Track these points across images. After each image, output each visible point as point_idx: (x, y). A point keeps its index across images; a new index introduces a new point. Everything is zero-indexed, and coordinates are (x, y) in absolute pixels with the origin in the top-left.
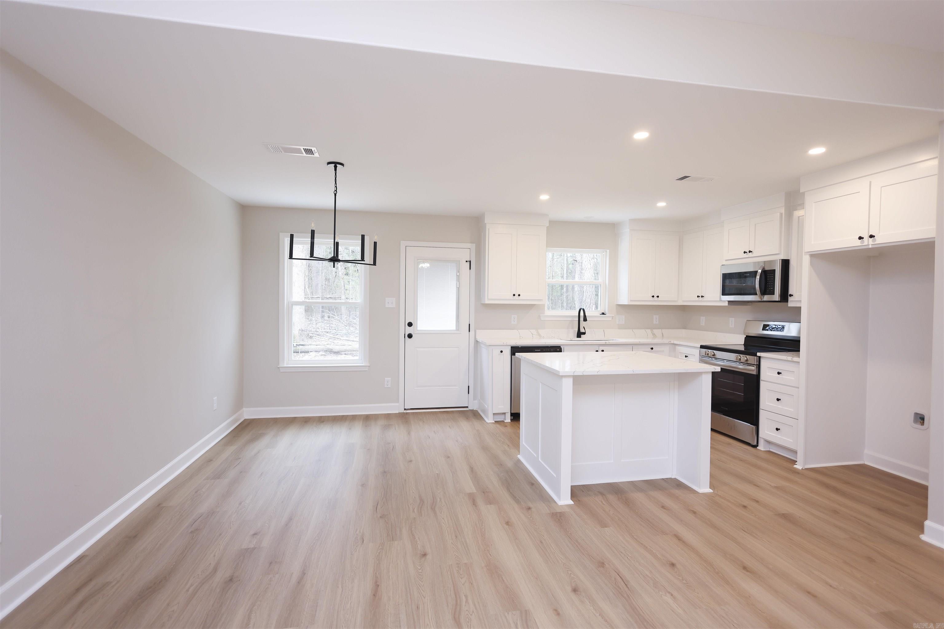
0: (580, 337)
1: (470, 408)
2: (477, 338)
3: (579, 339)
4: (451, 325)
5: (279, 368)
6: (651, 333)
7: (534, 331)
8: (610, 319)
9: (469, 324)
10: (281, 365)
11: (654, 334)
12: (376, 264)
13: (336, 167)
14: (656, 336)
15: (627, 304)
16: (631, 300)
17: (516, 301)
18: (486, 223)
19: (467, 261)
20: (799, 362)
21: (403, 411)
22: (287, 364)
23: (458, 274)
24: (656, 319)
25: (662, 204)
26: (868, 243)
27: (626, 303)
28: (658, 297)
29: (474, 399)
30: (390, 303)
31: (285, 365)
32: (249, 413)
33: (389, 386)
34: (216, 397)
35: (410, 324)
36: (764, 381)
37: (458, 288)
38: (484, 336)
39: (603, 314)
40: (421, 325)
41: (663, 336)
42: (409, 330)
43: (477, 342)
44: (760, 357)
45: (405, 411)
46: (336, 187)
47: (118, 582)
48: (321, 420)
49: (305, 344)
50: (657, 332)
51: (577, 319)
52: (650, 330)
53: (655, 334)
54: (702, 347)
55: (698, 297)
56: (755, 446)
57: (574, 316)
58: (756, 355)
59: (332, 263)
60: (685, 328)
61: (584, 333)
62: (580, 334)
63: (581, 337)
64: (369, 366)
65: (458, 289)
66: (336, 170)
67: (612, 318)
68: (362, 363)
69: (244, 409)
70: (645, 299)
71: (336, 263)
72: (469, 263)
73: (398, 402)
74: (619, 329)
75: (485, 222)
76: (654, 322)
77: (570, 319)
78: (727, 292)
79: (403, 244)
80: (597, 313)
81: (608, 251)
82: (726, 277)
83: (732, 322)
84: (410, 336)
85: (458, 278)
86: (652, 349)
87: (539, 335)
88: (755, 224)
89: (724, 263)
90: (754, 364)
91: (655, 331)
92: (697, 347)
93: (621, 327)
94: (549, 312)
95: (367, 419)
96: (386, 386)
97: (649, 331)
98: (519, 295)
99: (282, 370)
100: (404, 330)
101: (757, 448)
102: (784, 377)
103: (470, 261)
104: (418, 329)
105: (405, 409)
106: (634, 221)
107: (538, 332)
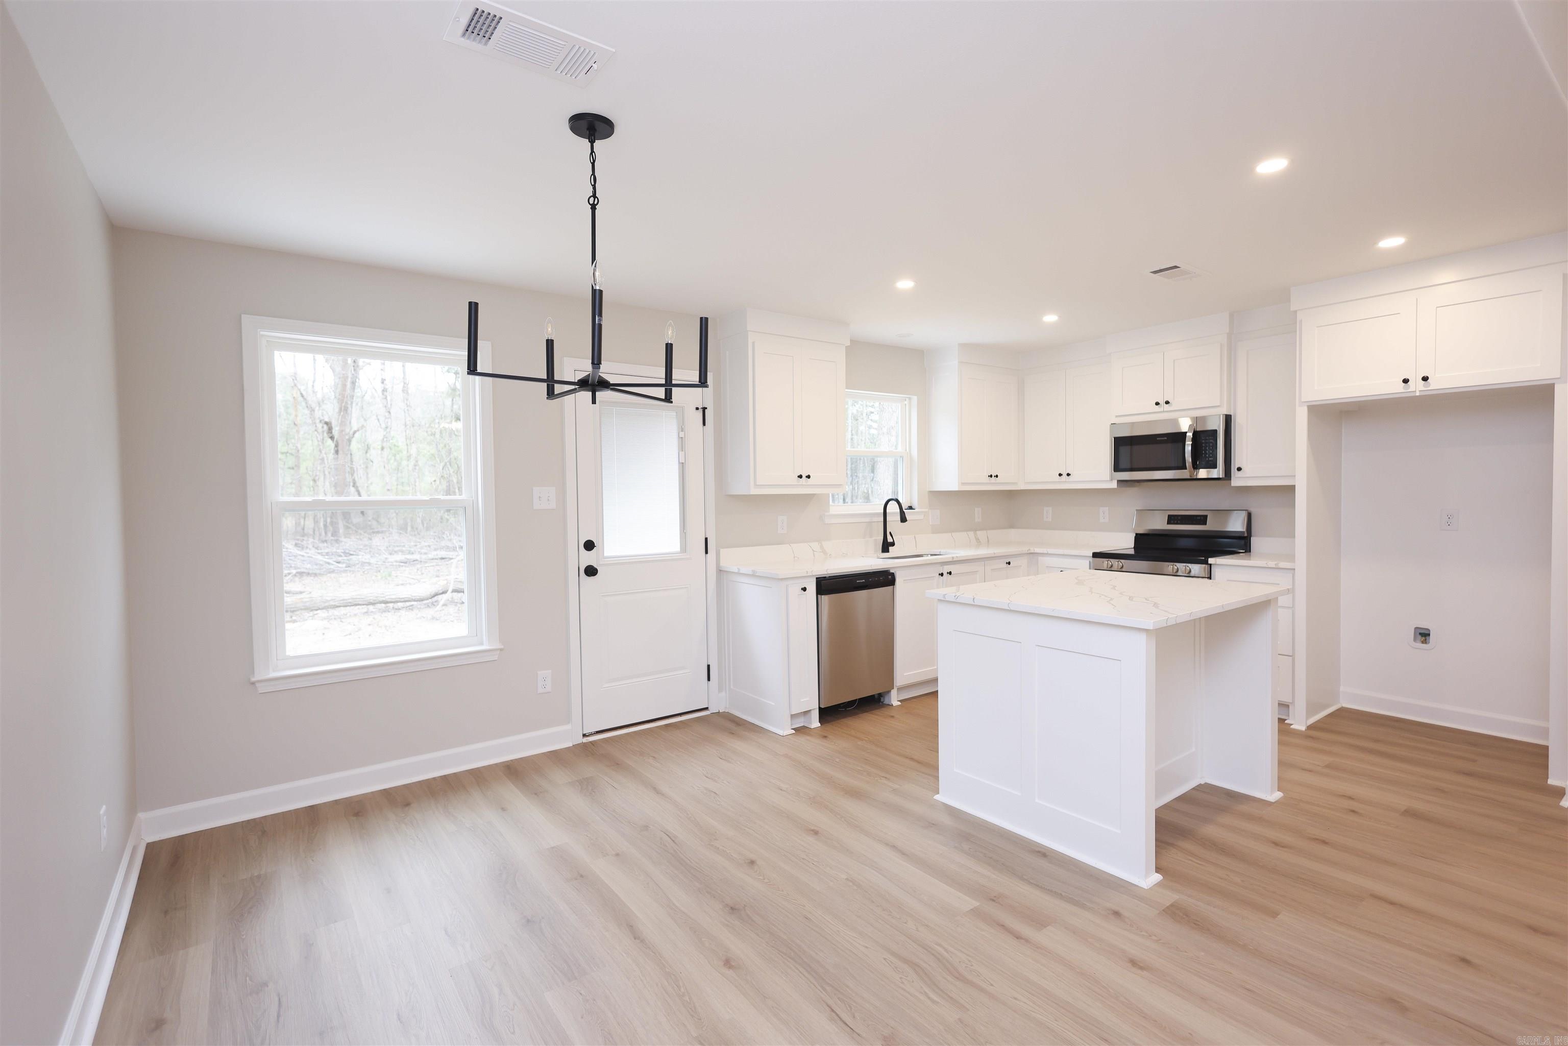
0: (888, 551)
1: (713, 710)
2: (722, 564)
3: (886, 555)
4: (669, 543)
5: (253, 683)
6: (974, 538)
7: (815, 545)
8: (922, 517)
9: (707, 539)
10: (259, 677)
15: (957, 489)
16: (962, 483)
17: (805, 488)
18: (748, 331)
19: (697, 409)
20: (1294, 569)
21: (581, 740)
22: (275, 674)
23: (682, 434)
25: (1051, 318)
26: (1416, 387)
27: (954, 487)
29: (720, 689)
30: (547, 499)
31: (271, 676)
33: (549, 689)
35: (589, 546)
38: (732, 559)
39: (911, 508)
40: (612, 546)
41: (988, 541)
42: (589, 558)
43: (720, 571)
44: (1211, 566)
45: (585, 740)
50: (982, 535)
51: (882, 519)
52: (972, 532)
53: (979, 540)
54: (1096, 555)
55: (1061, 475)
57: (877, 514)
58: (1206, 562)
60: (1012, 526)
61: (893, 544)
64: (501, 650)
65: (682, 465)
67: (924, 516)
68: (482, 644)
70: (979, 481)
72: (701, 411)
73: (569, 721)
74: (933, 533)
77: (867, 520)
78: (1122, 466)
81: (915, 399)
82: (1120, 443)
83: (1104, 513)
84: (591, 571)
85: (682, 445)
86: (1009, 563)
88: (1174, 361)
89: (1118, 421)
90: (1204, 576)
91: (979, 534)
93: (936, 530)
94: (837, 508)
96: (540, 690)
97: (971, 534)
98: (808, 476)
99: (262, 688)
100: (576, 558)
103: (704, 409)
104: (605, 555)
105: (584, 735)
106: (968, 348)
107: (822, 547)
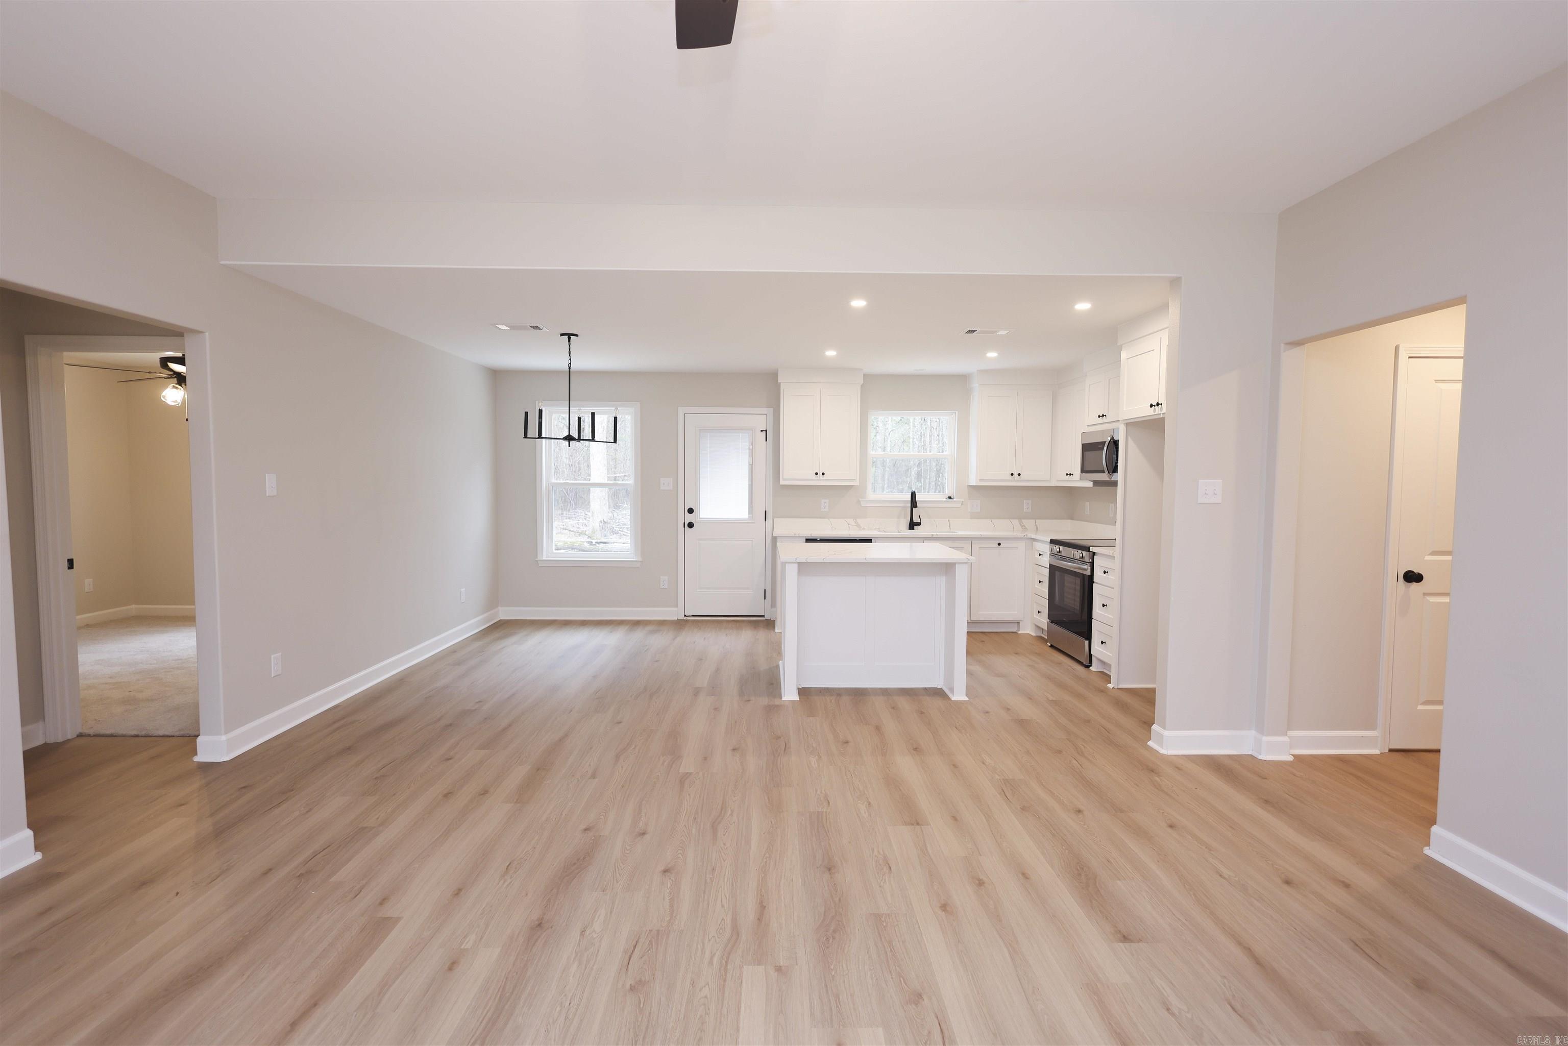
1: (763, 617)
2: (774, 529)
3: (911, 530)
4: (742, 512)
5: (537, 561)
6: (1019, 525)
7: (851, 521)
8: (959, 505)
9: (766, 511)
10: (539, 558)
11: (1023, 527)
12: (617, 442)
13: (569, 338)
14: (1026, 528)
15: (975, 485)
16: (980, 480)
17: (820, 481)
18: (780, 383)
19: (762, 431)
20: (1116, 557)
21: (682, 617)
22: (546, 557)
23: (752, 447)
24: (1027, 505)
25: (992, 355)
26: (1158, 412)
28: (1019, 475)
29: (772, 606)
30: (666, 483)
31: (545, 559)
32: (505, 613)
33: (666, 586)
34: (464, 589)
35: (691, 511)
36: (1097, 583)
37: (750, 466)
39: (950, 498)
40: (707, 511)
41: (1037, 528)
42: (690, 518)
43: (774, 534)
44: (1094, 554)
45: (685, 618)
46: (570, 359)
47: (364, 720)
48: (584, 623)
49: (608, 541)
50: (1030, 523)
52: (1017, 520)
53: (1025, 527)
54: (1053, 542)
55: (1067, 474)
56: (1088, 667)
57: (907, 502)
59: (567, 443)
60: (1071, 518)
61: (919, 524)
62: (912, 525)
63: (914, 529)
64: (641, 561)
66: (569, 341)
67: (962, 504)
68: (634, 558)
69: (500, 608)
70: (999, 476)
71: (571, 442)
72: (765, 432)
73: (676, 606)
74: (971, 518)
75: (779, 381)
76: (1025, 510)
77: (902, 505)
78: (1083, 469)
79: (681, 411)
80: (942, 497)
81: (957, 412)
82: (1084, 449)
84: (691, 525)
85: (752, 452)
86: (999, 544)
87: (858, 526)
89: (1087, 430)
90: (1090, 562)
91: (1025, 522)
92: (1047, 542)
93: (974, 516)
95: (636, 624)
96: (662, 587)
97: (1016, 522)
98: (823, 474)
99: (541, 564)
100: (683, 517)
101: (1091, 668)
102: (1110, 577)
103: (766, 431)
104: (701, 517)
105: (685, 616)
106: (985, 372)
107: (856, 523)
